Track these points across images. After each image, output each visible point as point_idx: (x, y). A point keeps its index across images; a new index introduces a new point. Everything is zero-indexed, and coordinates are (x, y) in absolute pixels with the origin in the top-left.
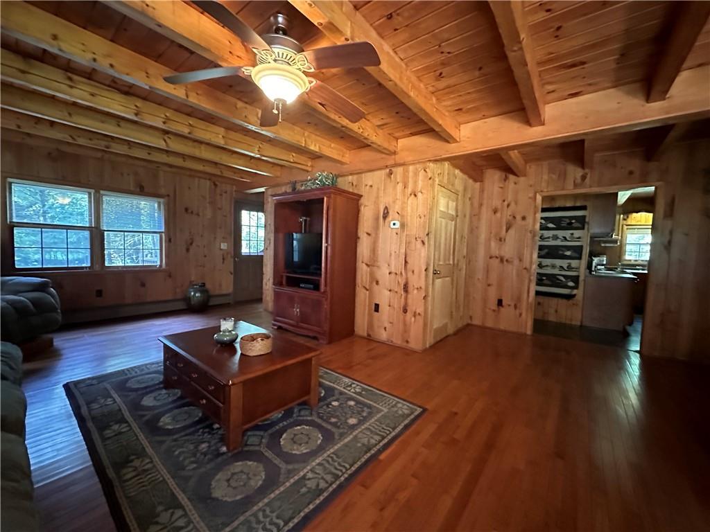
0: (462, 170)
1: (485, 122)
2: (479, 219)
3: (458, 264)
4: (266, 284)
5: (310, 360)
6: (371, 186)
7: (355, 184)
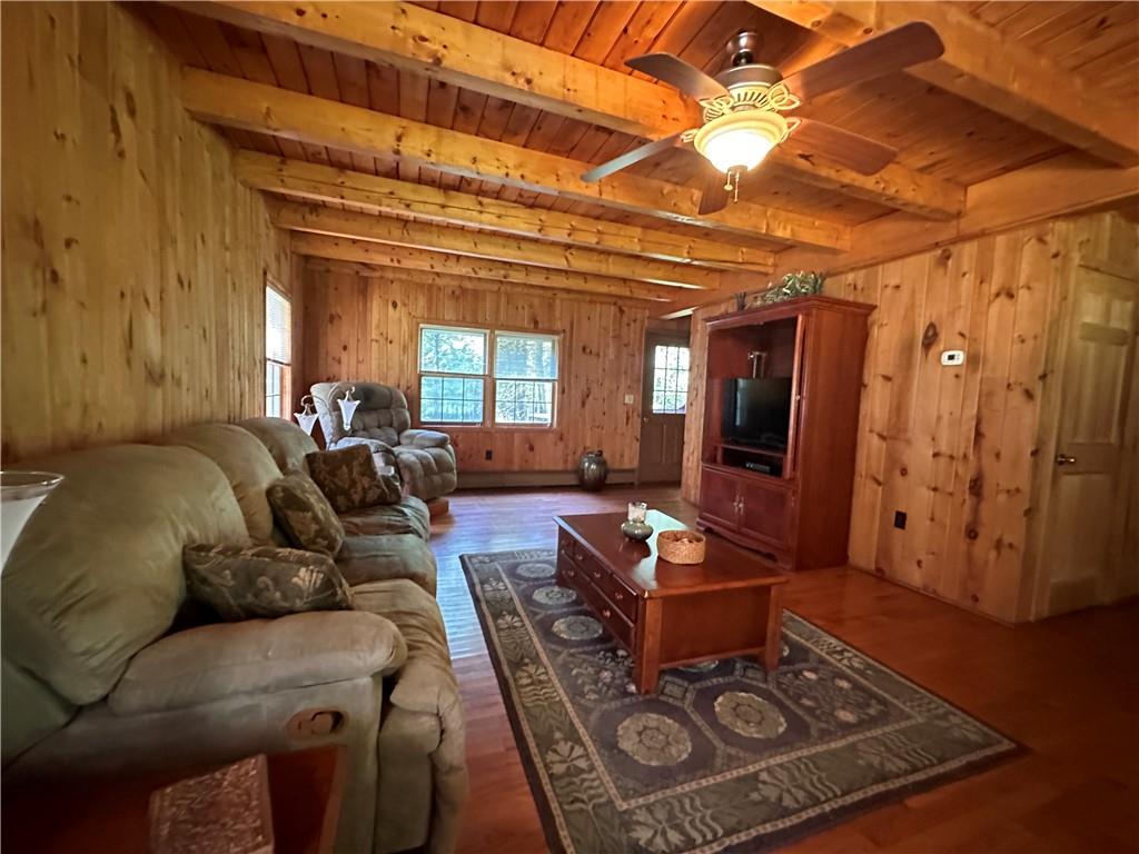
3: (1133, 446)
4: (688, 459)
5: (768, 588)
6: (898, 287)
7: (859, 287)
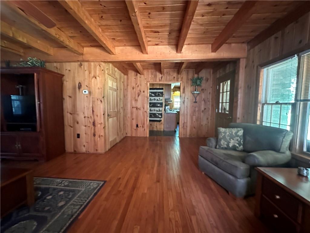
0: (118, 69)
1: (126, 48)
2: (127, 91)
3: (119, 111)
6: (70, 70)
7: (58, 68)
